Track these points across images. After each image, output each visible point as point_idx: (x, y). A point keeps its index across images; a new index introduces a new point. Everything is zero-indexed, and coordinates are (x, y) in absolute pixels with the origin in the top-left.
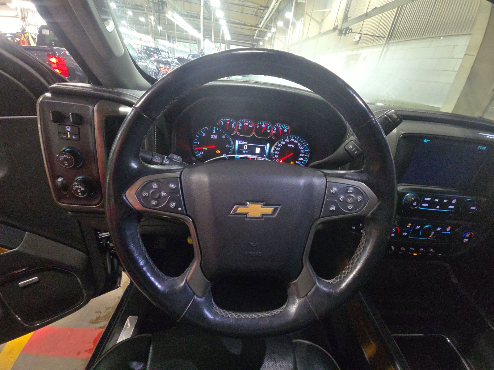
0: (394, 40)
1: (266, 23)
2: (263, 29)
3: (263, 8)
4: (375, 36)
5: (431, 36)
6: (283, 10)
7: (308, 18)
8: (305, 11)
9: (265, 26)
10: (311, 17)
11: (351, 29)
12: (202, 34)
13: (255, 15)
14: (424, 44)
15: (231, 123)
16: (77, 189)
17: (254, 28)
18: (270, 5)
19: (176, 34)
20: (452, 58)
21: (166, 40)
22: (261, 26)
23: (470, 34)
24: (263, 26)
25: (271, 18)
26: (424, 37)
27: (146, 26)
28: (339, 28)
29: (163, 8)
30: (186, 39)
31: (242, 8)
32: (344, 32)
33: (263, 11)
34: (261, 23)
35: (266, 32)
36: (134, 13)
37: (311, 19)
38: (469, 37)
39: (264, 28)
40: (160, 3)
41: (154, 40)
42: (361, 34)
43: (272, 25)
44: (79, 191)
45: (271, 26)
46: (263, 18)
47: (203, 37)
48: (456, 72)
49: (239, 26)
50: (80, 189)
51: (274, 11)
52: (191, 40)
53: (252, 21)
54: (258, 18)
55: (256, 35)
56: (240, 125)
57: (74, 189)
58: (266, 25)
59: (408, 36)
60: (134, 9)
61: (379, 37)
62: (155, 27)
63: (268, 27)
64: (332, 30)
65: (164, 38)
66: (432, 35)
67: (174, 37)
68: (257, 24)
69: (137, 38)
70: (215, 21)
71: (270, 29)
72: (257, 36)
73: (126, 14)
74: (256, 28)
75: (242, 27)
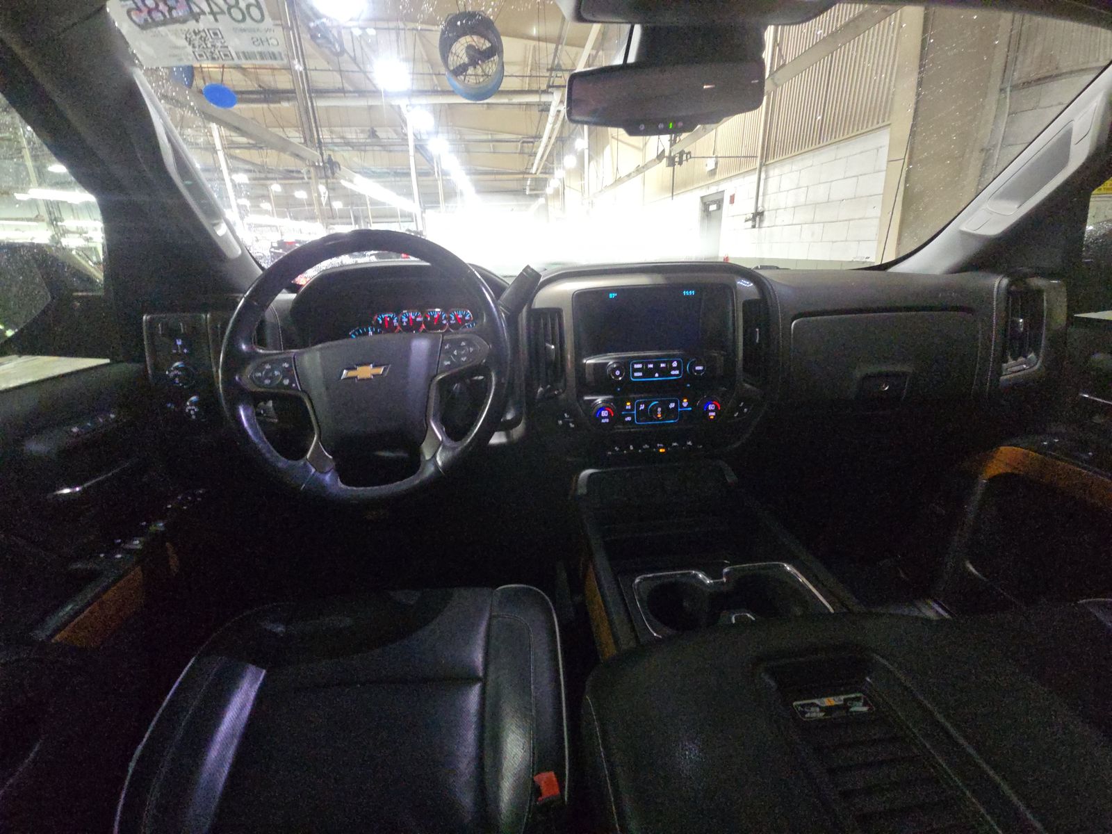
0: (774, 159)
1: (542, 164)
2: (539, 175)
3: (532, 140)
4: (741, 157)
5: (833, 140)
6: (569, 137)
7: (614, 142)
8: (609, 134)
9: (542, 169)
10: (617, 140)
11: (689, 153)
12: (419, 203)
13: (520, 153)
14: (826, 155)
15: (392, 319)
16: (190, 410)
17: (521, 176)
18: (543, 132)
19: (369, 211)
20: (879, 172)
21: (352, 224)
22: (533, 171)
23: (889, 125)
24: (537, 169)
25: (551, 154)
26: (821, 144)
27: (310, 204)
28: (667, 154)
29: (333, 173)
30: (392, 216)
31: (493, 146)
32: (677, 159)
33: (531, 144)
34: (533, 164)
35: (546, 180)
36: (283, 185)
37: (619, 143)
38: (888, 130)
39: (541, 173)
40: (327, 165)
41: (327, 228)
42: (716, 157)
43: (555, 165)
44: (192, 412)
45: (553, 169)
46: (535, 154)
47: (420, 209)
48: (882, 196)
49: (492, 177)
50: (194, 410)
51: (553, 140)
52: (401, 216)
53: (516, 163)
54: (526, 156)
55: (528, 188)
56: (405, 320)
57: (187, 411)
58: (545, 167)
59: (795, 148)
60: (285, 178)
61: (747, 157)
62: (329, 203)
63: (548, 170)
64: (655, 160)
65: (348, 220)
66: (835, 138)
67: (367, 217)
68: (526, 169)
69: (294, 230)
70: (442, 175)
71: (553, 173)
72: (531, 190)
73: (268, 191)
74: (526, 176)
75: (498, 177)
